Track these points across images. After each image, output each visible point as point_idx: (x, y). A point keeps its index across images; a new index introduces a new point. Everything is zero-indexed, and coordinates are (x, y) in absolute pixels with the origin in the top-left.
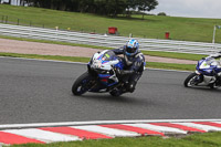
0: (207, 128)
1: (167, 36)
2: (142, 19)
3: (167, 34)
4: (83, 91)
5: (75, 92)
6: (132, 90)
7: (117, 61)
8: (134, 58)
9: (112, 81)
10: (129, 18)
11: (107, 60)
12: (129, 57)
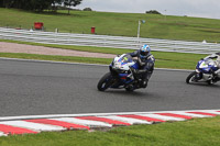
0: (131, 121)
1: (93, 31)
2: (68, 14)
3: (93, 29)
4: (106, 87)
5: (100, 88)
6: (145, 86)
7: (133, 63)
8: (146, 60)
9: (129, 79)
10: (55, 13)
11: (126, 62)
12: (142, 59)
